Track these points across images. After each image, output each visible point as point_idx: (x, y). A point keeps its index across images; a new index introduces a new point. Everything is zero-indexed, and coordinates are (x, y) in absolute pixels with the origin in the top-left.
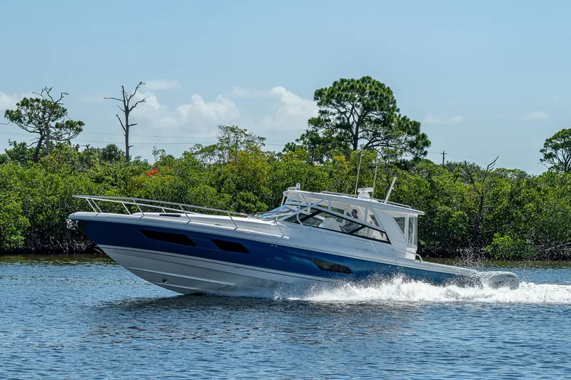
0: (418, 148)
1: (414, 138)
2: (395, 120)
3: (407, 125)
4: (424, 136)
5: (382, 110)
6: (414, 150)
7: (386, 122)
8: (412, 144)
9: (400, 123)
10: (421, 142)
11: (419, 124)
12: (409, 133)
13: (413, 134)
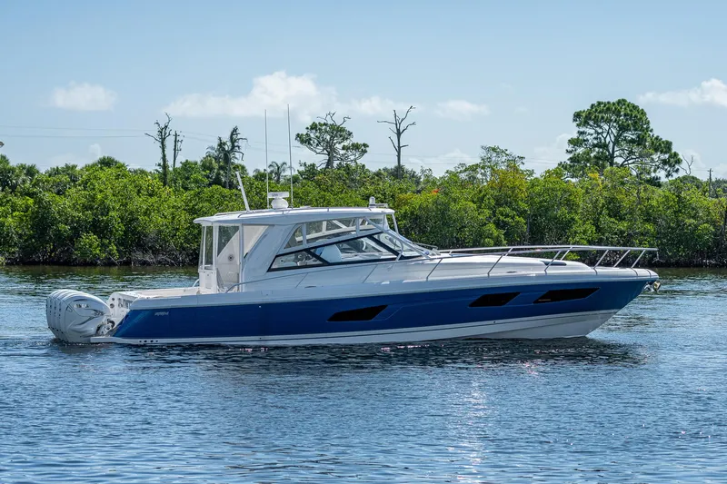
0: (670, 166)
1: (667, 156)
2: (649, 139)
3: (660, 144)
4: (676, 154)
5: (636, 130)
6: (666, 167)
7: (640, 141)
8: (665, 162)
9: (653, 143)
10: (673, 161)
11: (671, 143)
12: (661, 152)
13: (666, 153)
